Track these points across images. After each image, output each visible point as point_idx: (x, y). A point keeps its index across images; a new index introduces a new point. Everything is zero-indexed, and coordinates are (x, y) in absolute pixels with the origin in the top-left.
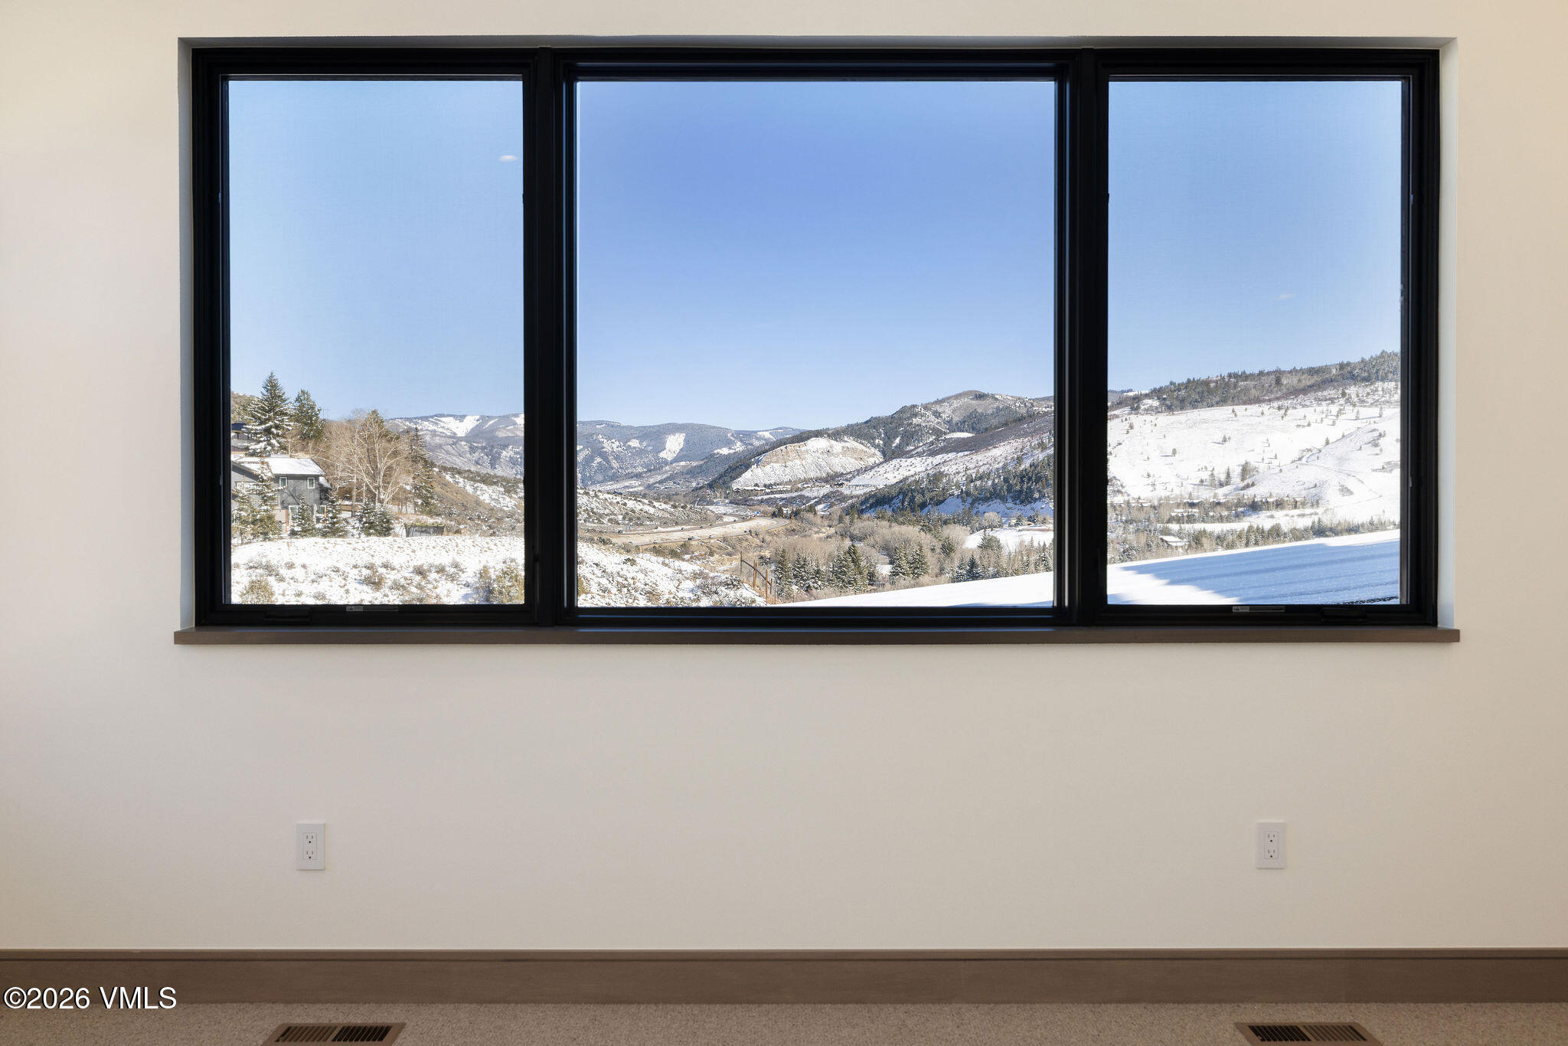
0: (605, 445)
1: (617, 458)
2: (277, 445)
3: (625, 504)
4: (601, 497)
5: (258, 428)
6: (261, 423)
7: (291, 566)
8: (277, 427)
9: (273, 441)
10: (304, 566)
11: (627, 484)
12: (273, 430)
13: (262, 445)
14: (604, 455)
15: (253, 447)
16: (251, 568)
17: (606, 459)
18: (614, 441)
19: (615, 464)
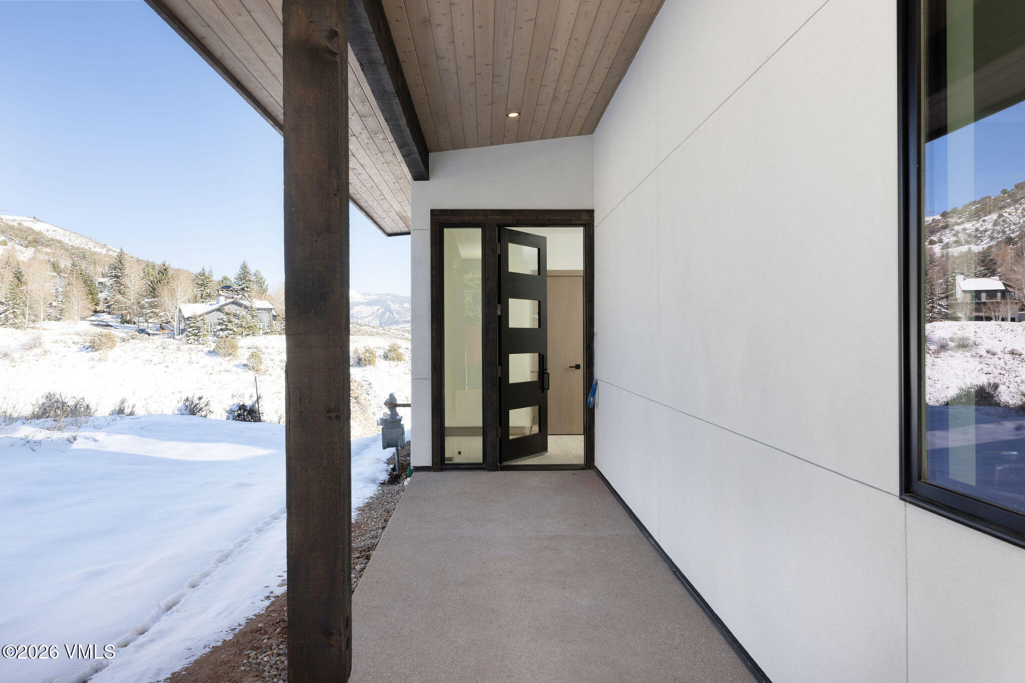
0: (391, 306)
1: (397, 313)
2: (247, 296)
3: (403, 335)
4: (391, 331)
5: (238, 288)
6: (240, 285)
7: (267, 348)
8: (247, 287)
9: (245, 294)
10: (273, 348)
11: (403, 326)
12: (245, 288)
13: (240, 296)
14: (391, 311)
15: (236, 297)
16: (249, 348)
17: (392, 313)
18: (396, 304)
19: (397, 316)
